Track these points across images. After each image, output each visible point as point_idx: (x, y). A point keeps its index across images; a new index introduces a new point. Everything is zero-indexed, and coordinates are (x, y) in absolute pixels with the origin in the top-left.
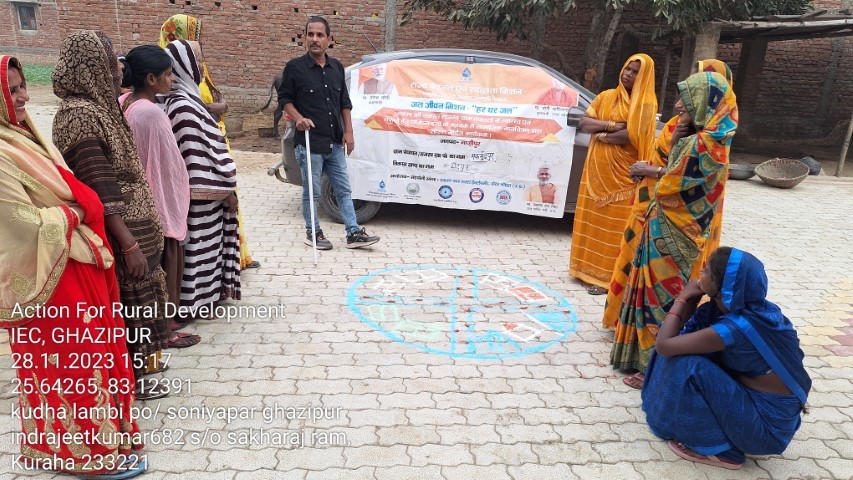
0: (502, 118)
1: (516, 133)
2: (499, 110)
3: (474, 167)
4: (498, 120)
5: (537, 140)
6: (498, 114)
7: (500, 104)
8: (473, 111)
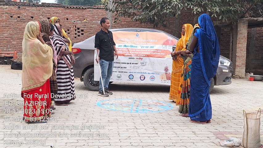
0: (150, 50)
1: (156, 55)
2: (149, 47)
3: (141, 67)
4: (149, 51)
5: (163, 57)
6: (149, 48)
7: (149, 45)
8: (140, 48)
